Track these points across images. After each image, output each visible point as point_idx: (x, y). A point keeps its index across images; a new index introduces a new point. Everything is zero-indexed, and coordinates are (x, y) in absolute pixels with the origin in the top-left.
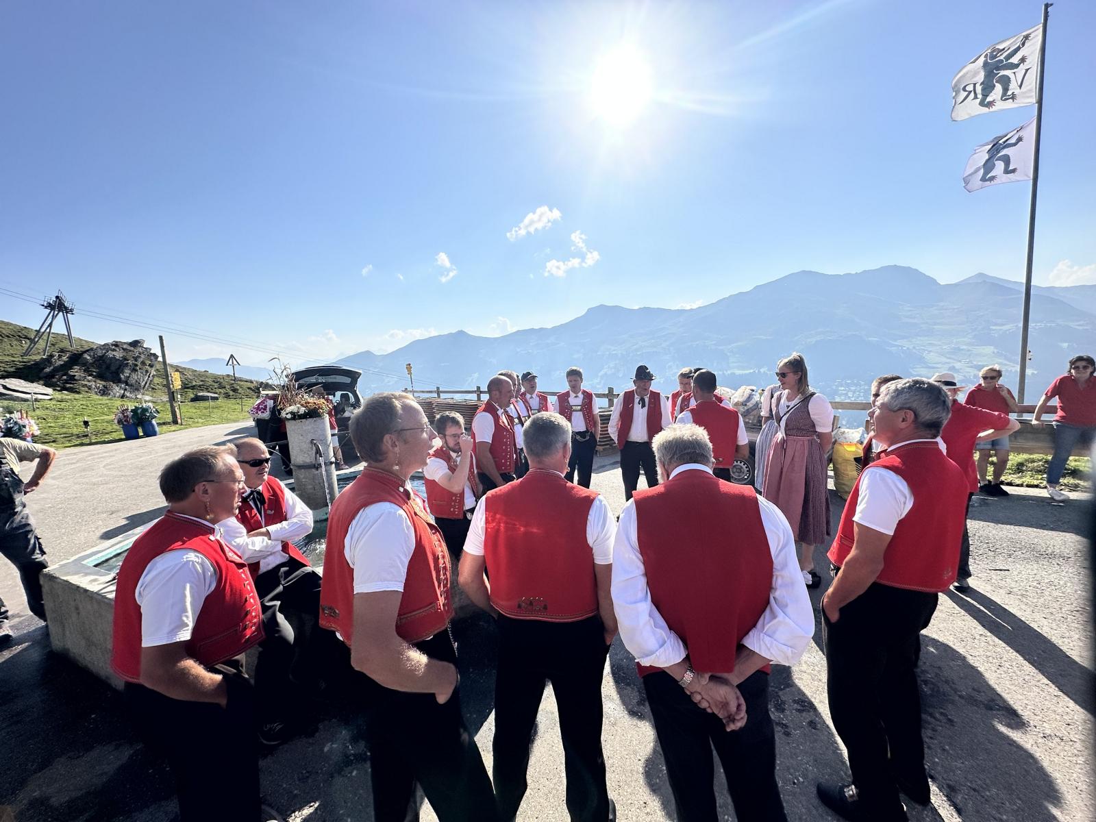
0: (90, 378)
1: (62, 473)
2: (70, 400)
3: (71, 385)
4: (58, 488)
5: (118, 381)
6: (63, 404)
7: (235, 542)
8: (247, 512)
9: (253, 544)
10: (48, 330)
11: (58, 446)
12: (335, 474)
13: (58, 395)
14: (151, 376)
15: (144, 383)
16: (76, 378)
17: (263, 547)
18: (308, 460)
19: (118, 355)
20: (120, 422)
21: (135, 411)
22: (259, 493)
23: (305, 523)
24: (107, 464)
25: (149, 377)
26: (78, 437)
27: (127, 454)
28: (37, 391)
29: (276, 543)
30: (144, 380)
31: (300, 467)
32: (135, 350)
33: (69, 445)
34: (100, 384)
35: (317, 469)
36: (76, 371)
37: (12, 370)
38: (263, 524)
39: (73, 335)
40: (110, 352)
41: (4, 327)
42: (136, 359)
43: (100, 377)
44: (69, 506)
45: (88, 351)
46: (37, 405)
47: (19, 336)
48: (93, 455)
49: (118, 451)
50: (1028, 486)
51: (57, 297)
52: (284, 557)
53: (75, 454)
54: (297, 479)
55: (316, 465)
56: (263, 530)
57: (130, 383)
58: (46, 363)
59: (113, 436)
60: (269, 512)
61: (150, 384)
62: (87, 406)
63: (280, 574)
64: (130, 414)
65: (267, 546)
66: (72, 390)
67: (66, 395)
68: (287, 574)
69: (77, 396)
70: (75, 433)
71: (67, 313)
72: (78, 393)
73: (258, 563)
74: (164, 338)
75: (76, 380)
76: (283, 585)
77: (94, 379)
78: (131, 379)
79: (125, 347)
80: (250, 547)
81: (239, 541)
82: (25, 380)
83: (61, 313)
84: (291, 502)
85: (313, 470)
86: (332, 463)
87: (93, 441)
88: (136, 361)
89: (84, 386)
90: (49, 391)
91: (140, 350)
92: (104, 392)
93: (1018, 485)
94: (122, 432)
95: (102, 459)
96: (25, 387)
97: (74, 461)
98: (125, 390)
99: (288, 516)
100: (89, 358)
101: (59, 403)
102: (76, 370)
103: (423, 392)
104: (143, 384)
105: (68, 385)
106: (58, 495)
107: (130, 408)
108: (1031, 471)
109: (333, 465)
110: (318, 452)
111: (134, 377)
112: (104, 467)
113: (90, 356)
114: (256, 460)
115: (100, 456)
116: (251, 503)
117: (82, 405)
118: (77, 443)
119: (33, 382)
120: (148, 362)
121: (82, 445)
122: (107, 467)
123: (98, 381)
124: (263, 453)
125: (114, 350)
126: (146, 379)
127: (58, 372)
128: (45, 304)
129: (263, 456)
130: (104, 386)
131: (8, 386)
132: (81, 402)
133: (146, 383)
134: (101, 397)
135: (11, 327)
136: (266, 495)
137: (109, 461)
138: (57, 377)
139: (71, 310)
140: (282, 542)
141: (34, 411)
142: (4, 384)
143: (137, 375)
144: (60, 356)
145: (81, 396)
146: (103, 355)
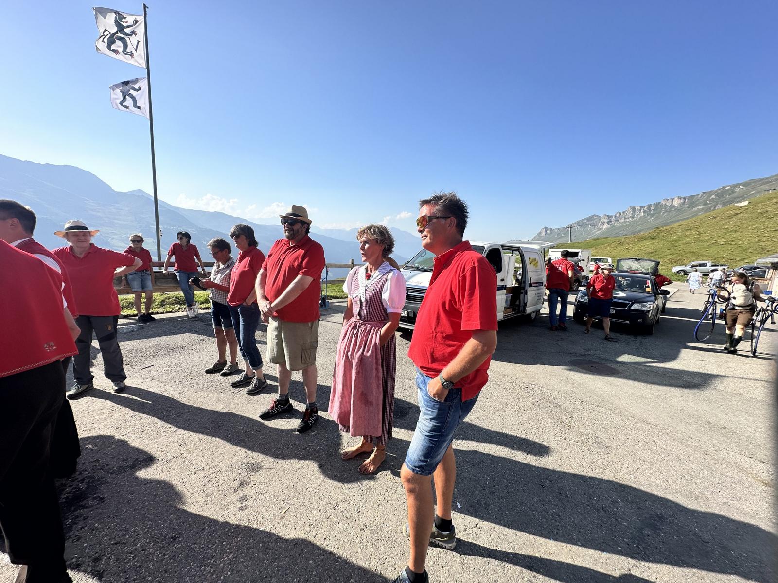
50: (167, 313)
93: (161, 313)
108: (169, 304)
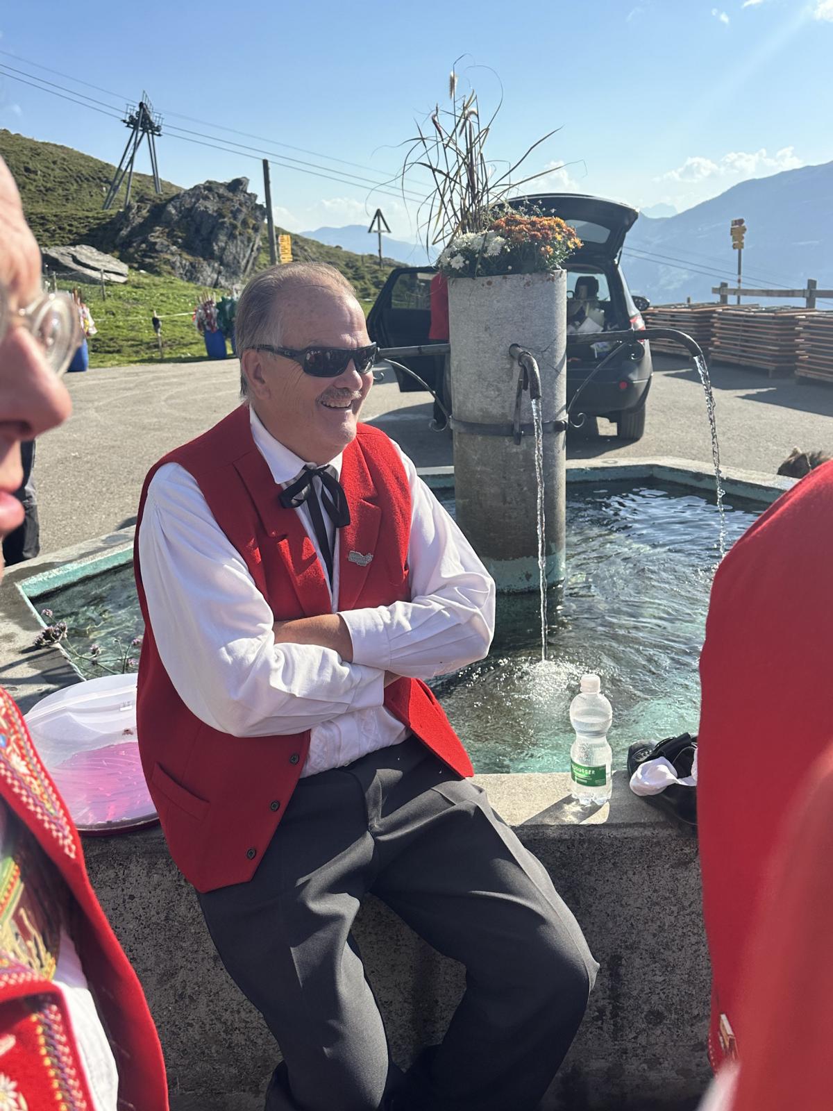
0: (174, 248)
1: (110, 403)
2: (148, 285)
3: (151, 260)
4: (97, 426)
5: (209, 255)
6: (139, 291)
7: (230, 652)
8: (284, 544)
9: (289, 670)
10: (129, 170)
11: (122, 359)
12: (565, 465)
13: (134, 276)
14: (255, 248)
15: (245, 261)
16: (157, 247)
17: (319, 688)
18: (495, 410)
19: (211, 206)
20: (201, 325)
21: (220, 306)
22: (329, 480)
23: (469, 622)
24: (171, 397)
25: (252, 251)
26: (149, 348)
27: (203, 383)
28: (110, 267)
29: (369, 675)
30: (244, 256)
31: (474, 427)
32: (235, 199)
33: (136, 359)
34: (187, 259)
35: (518, 439)
36: (157, 236)
37: (84, 231)
38: (334, 599)
39: (160, 176)
40: (201, 201)
41: (83, 163)
42: (235, 214)
43: (187, 247)
44: (99, 461)
45: (172, 199)
46: (109, 291)
47: (99, 178)
48: (159, 378)
49: (191, 377)
51: (141, 105)
52: (392, 729)
53: (137, 374)
54: (463, 465)
55: (517, 428)
56: (330, 620)
57: (225, 261)
58: (123, 220)
59: (192, 351)
60: (356, 557)
61: (253, 264)
62: (168, 298)
63: (370, 792)
64: (214, 311)
65: (334, 685)
66: (152, 269)
67: (143, 277)
68: (396, 795)
69: (157, 279)
70: (146, 340)
71: (153, 134)
72: (159, 274)
73: (305, 737)
74: (270, 165)
75: (157, 251)
76: (375, 835)
77: (179, 251)
78: (227, 253)
79: (221, 191)
80: (277, 682)
81: (246, 648)
82: (99, 249)
83: (146, 134)
84: (429, 532)
85: (507, 441)
86: (558, 427)
87: (166, 356)
88: (235, 218)
89: (167, 262)
90: (123, 268)
91: (242, 198)
92: (192, 274)
94: (204, 346)
95: (167, 387)
96: (98, 260)
97: (132, 385)
98: (219, 273)
99: (417, 584)
100: (173, 212)
101: (135, 290)
102: (157, 234)
103: (769, 293)
104: (243, 263)
105: (148, 260)
106: (93, 438)
107: (215, 301)
109: (562, 435)
110: (528, 383)
111: (232, 249)
112: (166, 400)
113: (175, 208)
114: (324, 349)
115: (167, 381)
116: (303, 514)
117: (162, 294)
118: (146, 357)
119: (106, 253)
120: (252, 222)
121: (151, 360)
122: (170, 402)
123: (185, 255)
124: (350, 328)
125: (206, 198)
126: (247, 255)
127: (137, 237)
128: (128, 120)
129: (347, 338)
130: (191, 264)
131: (79, 257)
132: (162, 291)
133: (248, 262)
134: (186, 284)
135: (91, 164)
136: (354, 494)
137: (174, 391)
138: (135, 244)
139: (158, 129)
140: (388, 675)
141: (104, 299)
142: (75, 254)
143: (236, 247)
144: (139, 208)
145: (162, 279)
146: (192, 208)
